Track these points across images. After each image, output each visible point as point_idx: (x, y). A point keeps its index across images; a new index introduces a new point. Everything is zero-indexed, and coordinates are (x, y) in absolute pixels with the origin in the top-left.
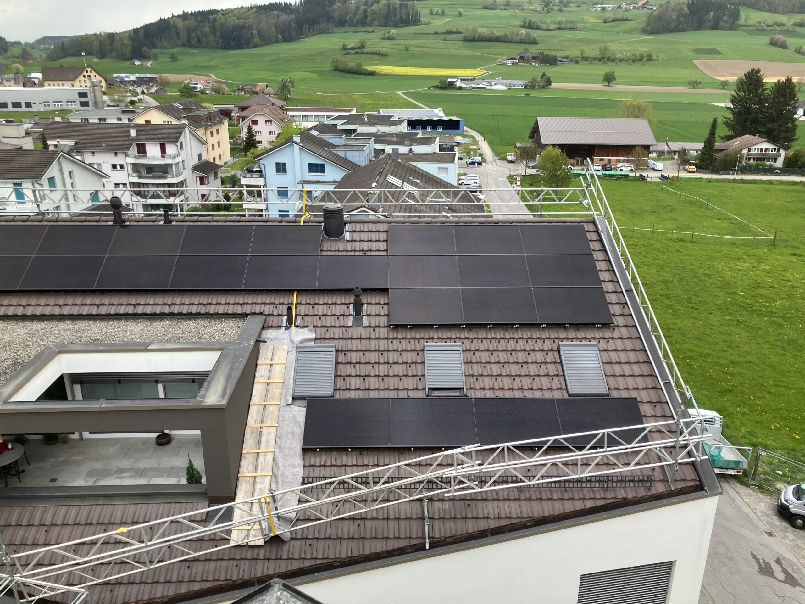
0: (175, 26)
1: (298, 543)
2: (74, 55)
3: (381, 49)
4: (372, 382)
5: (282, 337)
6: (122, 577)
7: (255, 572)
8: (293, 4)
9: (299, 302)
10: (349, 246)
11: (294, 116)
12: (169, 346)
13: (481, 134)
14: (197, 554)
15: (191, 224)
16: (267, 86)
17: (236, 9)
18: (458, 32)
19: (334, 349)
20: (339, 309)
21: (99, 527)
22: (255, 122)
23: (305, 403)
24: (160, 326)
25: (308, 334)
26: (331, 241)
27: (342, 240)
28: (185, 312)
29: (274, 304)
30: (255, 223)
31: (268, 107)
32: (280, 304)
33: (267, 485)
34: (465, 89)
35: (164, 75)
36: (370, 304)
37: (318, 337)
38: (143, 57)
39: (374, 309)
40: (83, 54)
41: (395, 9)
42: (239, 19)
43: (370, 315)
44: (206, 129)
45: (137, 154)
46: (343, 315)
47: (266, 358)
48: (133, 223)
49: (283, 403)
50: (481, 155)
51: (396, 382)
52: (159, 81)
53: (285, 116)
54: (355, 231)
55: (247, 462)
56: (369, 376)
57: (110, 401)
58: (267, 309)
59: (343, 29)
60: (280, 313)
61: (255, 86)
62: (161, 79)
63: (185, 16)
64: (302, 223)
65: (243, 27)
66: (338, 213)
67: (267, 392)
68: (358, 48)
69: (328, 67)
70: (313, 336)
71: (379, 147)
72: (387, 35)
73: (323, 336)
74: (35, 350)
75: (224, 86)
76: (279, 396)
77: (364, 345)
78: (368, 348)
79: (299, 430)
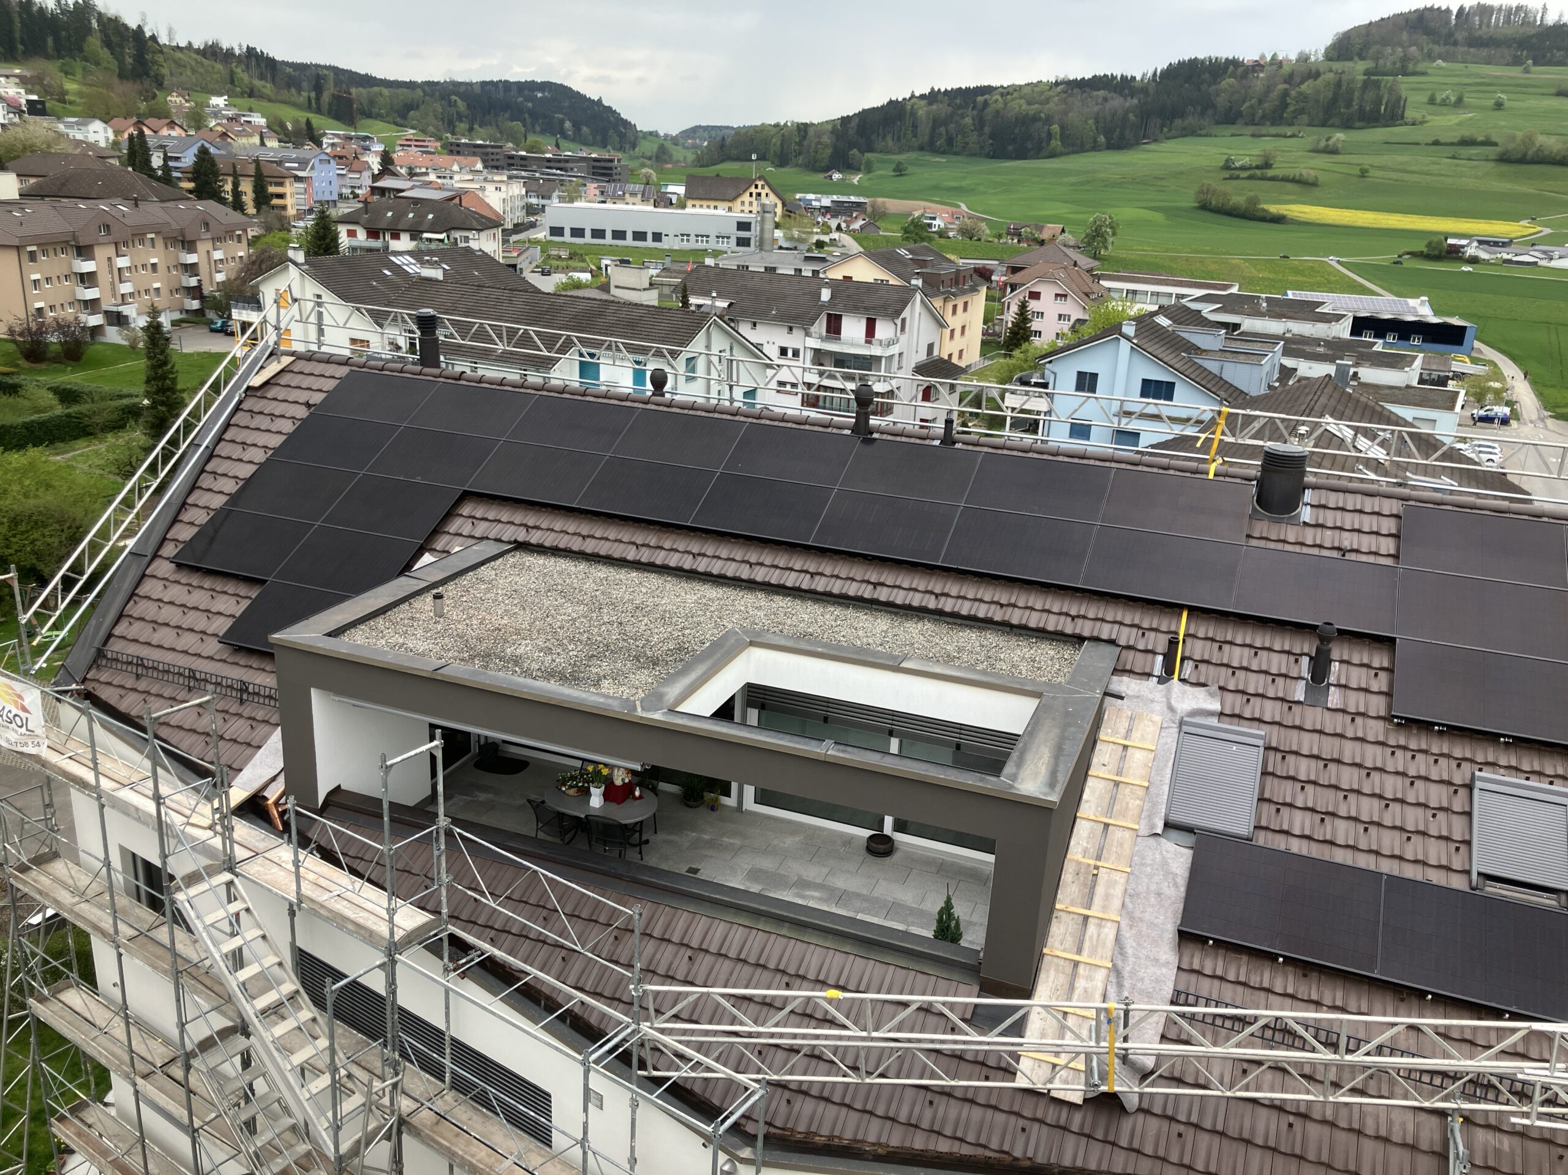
0: (913, 114)
1: (1153, 1123)
2: (737, 159)
3: (1304, 172)
4: (1342, 831)
5: (1151, 696)
6: (811, 1082)
7: (1060, 1154)
8: (1138, 78)
9: (1192, 631)
10: (1309, 536)
11: (1109, 289)
12: (938, 670)
13: (1513, 358)
14: (953, 1083)
15: (990, 450)
16: (1063, 231)
17: (1028, 85)
18: (1488, 143)
19: (1261, 743)
20: (1277, 663)
21: (779, 976)
22: (1035, 296)
23: (1190, 839)
24: (915, 631)
25: (1205, 701)
26: (1270, 519)
27: (1295, 522)
28: (964, 612)
29: (1138, 627)
30: (1113, 465)
31: (1065, 268)
32: (1151, 629)
33: (1100, 986)
34: (1486, 262)
35: (880, 200)
36: (1348, 662)
37: (1227, 711)
38: (849, 166)
39: (1358, 677)
40: (754, 157)
41: (1350, 91)
42: (1029, 103)
43: (1345, 686)
44: (945, 300)
45: (824, 333)
46: (1285, 676)
47: (1115, 732)
48: (885, 437)
49: (1144, 830)
50: (1510, 403)
51: (1397, 843)
52: (869, 209)
53: (1095, 287)
54: (1325, 507)
55: (1062, 929)
56: (1333, 815)
57: (842, 747)
58: (1125, 636)
59: (1232, 129)
60: (1150, 647)
61: (1040, 229)
62: (873, 206)
63: (933, 96)
64: (1211, 476)
65: (1035, 119)
66: (1296, 463)
67: (1113, 799)
68: (1257, 167)
69: (1189, 200)
70: (1216, 706)
71: (1289, 362)
72: (1323, 144)
73: (1237, 711)
74: (711, 633)
75: (983, 225)
76: (1136, 812)
77: (1329, 747)
78: (1335, 756)
79: (1175, 892)
